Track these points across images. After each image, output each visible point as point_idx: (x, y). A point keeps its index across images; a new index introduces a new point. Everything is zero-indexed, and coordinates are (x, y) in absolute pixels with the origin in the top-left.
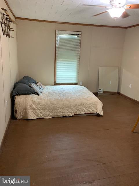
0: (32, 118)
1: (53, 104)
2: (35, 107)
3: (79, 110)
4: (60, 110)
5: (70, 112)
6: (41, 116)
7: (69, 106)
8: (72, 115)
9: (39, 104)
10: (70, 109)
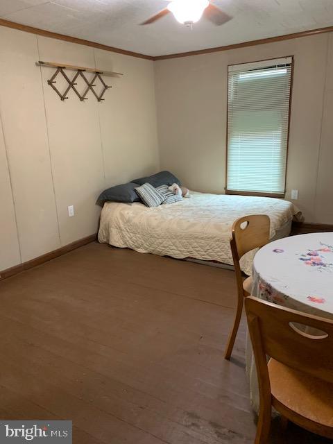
0: (117, 245)
1: (150, 226)
2: (122, 226)
3: (197, 249)
4: (160, 241)
5: (180, 249)
6: (130, 244)
7: (176, 237)
8: (183, 257)
9: (128, 221)
10: (180, 242)
